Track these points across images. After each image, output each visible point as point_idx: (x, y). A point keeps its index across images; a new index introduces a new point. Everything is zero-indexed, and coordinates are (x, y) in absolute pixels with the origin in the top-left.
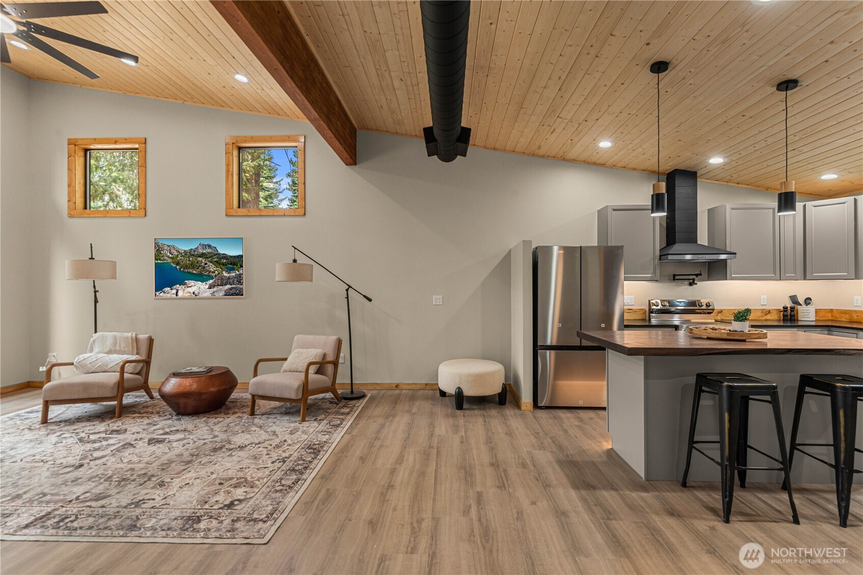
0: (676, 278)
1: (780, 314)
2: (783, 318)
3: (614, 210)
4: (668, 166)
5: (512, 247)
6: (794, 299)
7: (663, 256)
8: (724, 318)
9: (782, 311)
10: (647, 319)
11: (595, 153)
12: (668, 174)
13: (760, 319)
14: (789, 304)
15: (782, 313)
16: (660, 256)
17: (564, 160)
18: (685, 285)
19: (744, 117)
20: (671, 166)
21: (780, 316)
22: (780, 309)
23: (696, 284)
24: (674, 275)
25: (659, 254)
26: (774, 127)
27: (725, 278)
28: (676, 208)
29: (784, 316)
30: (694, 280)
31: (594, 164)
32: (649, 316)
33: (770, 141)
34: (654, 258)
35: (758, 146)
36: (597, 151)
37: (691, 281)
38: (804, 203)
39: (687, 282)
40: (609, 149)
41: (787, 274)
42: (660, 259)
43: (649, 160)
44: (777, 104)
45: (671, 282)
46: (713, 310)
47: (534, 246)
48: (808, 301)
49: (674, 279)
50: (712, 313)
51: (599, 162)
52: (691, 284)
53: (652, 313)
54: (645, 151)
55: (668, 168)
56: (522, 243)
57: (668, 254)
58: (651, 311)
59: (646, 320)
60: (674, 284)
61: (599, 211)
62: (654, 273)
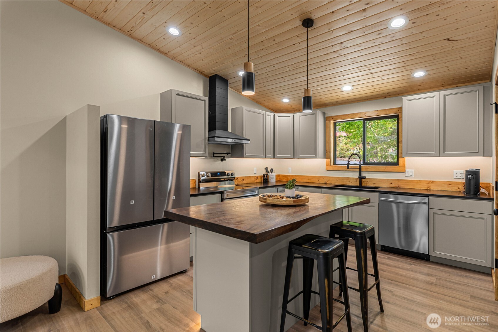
0: (215, 155)
1: (261, 179)
2: (263, 181)
3: (177, 95)
4: (212, 70)
5: (67, 114)
6: (266, 169)
7: (211, 138)
8: (239, 183)
9: (262, 177)
10: (197, 187)
11: (162, 38)
12: (210, 77)
13: (254, 182)
14: (265, 173)
15: (263, 178)
16: (209, 138)
17: (131, 36)
18: (219, 161)
19: (274, 41)
20: (214, 70)
21: (262, 180)
22: (261, 176)
23: (225, 160)
24: (214, 153)
25: (208, 136)
26: (284, 57)
27: (242, 156)
28: (217, 103)
29: (264, 179)
30: (224, 157)
31: (158, 50)
32: (199, 185)
33: (277, 66)
34: (204, 140)
35: (269, 69)
36: (164, 37)
37: (223, 158)
38: (274, 114)
39: (220, 159)
40: (176, 37)
41: (268, 155)
42: (208, 140)
43: (202, 60)
44: (294, 38)
45: (211, 158)
46: (234, 178)
47: (102, 115)
48: (272, 170)
49: (214, 156)
50: (233, 180)
51: (161, 49)
52: (222, 160)
53: (200, 182)
54: (203, 50)
55: (212, 72)
56: (87, 107)
57: (215, 137)
58: (199, 182)
59: (195, 188)
60: (213, 160)
61: (162, 94)
62: (205, 151)
